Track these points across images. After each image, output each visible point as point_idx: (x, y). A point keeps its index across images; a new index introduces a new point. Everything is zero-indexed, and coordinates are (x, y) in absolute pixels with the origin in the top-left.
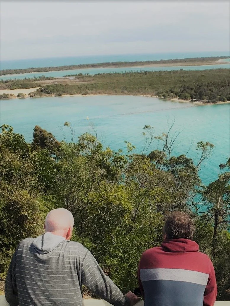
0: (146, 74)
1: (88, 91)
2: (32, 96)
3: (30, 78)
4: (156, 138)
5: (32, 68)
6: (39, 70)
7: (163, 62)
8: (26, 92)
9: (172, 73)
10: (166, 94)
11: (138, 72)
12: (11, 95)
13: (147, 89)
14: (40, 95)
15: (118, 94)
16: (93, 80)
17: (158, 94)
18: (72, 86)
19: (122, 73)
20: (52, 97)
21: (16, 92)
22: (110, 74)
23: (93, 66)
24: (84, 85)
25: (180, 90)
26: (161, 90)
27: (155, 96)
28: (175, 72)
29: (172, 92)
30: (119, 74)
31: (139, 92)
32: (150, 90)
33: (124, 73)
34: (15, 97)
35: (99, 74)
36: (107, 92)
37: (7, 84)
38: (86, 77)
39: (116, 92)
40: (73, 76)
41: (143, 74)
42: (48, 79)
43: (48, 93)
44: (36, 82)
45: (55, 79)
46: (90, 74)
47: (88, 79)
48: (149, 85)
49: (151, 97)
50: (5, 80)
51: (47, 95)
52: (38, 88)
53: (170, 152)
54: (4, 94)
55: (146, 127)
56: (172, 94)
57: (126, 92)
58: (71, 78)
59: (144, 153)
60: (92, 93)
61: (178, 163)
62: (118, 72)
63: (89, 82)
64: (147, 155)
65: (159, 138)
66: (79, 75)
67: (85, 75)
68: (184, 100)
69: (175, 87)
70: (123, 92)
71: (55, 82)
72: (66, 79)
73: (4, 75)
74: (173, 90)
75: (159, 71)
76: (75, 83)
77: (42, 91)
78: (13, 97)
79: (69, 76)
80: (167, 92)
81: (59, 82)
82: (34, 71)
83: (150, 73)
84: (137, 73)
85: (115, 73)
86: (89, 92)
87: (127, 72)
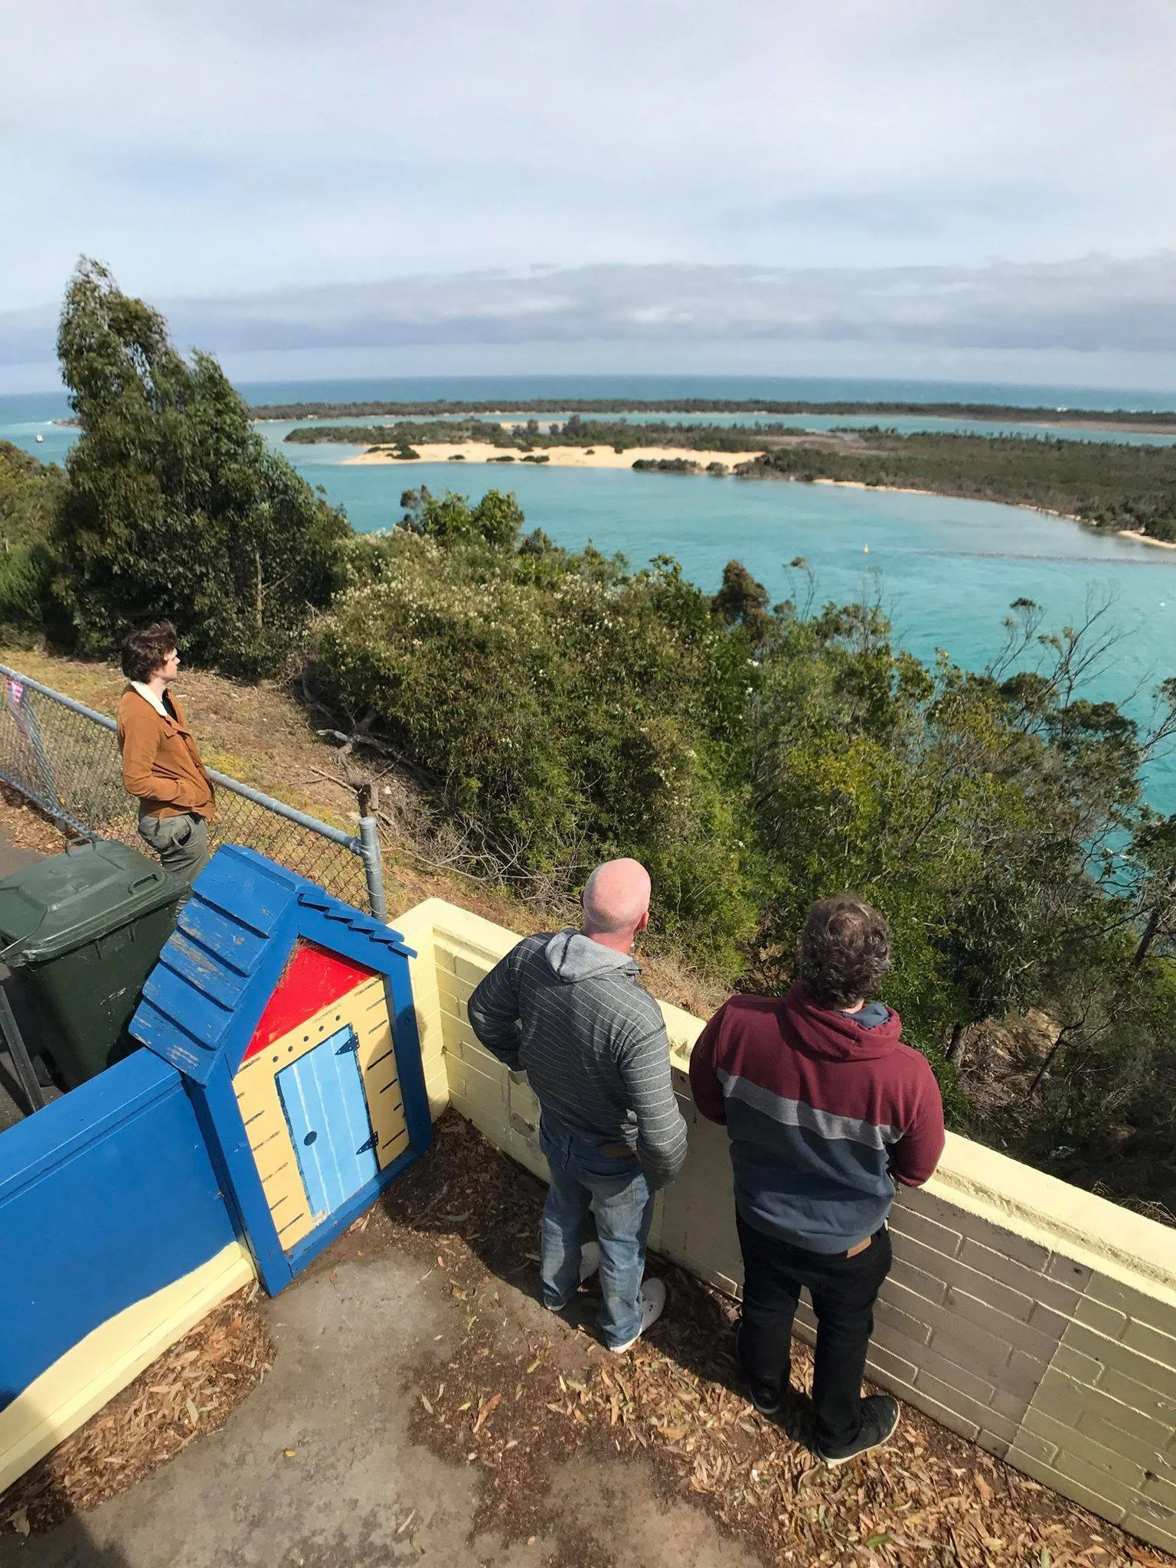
0: (1059, 449)
1: (883, 474)
2: (742, 471)
3: (747, 425)
4: (1042, 640)
5: (757, 402)
6: (772, 408)
7: (1120, 417)
8: (730, 460)
9: (1142, 454)
10: (1108, 515)
11: (1038, 438)
12: (694, 464)
13: (1052, 491)
14: (762, 474)
15: (964, 496)
16: (905, 448)
17: (1081, 511)
18: (845, 458)
19: (989, 437)
20: (788, 480)
21: (705, 458)
22: (954, 437)
23: (914, 409)
24: (878, 458)
25: (1154, 507)
26: (1095, 500)
27: (1073, 517)
28: (1152, 452)
29: (1129, 510)
30: (979, 438)
31: (1027, 497)
32: (1059, 496)
33: (995, 440)
34: (701, 469)
35: (924, 434)
36: (934, 486)
37: (690, 434)
38: (888, 437)
39: (960, 487)
40: (853, 431)
41: (1052, 447)
42: (791, 432)
43: (781, 470)
44: (758, 438)
45: (807, 434)
46: (901, 431)
47: (890, 444)
48: (1062, 482)
49: (1060, 515)
50: (686, 424)
51: (779, 474)
52: (759, 454)
53: (1070, 688)
54: (678, 460)
55: (1023, 603)
56: (1127, 517)
57: (989, 492)
58: (848, 437)
59: (995, 675)
60: (893, 484)
61: (1086, 724)
62: (977, 434)
63: (893, 454)
64: (1001, 681)
65: (1053, 641)
66: (870, 430)
67: (887, 431)
68: (1162, 540)
69: (1140, 498)
70: (978, 491)
71: (805, 442)
72: (835, 437)
73: (688, 411)
74: (1131, 504)
75: (1103, 444)
76: (853, 451)
77: (767, 463)
78: (696, 471)
79: (844, 430)
80: (1112, 510)
81: (811, 443)
82: (759, 410)
83: (1073, 444)
84: (1033, 442)
85: (968, 433)
86: (886, 479)
87: (1004, 435)
